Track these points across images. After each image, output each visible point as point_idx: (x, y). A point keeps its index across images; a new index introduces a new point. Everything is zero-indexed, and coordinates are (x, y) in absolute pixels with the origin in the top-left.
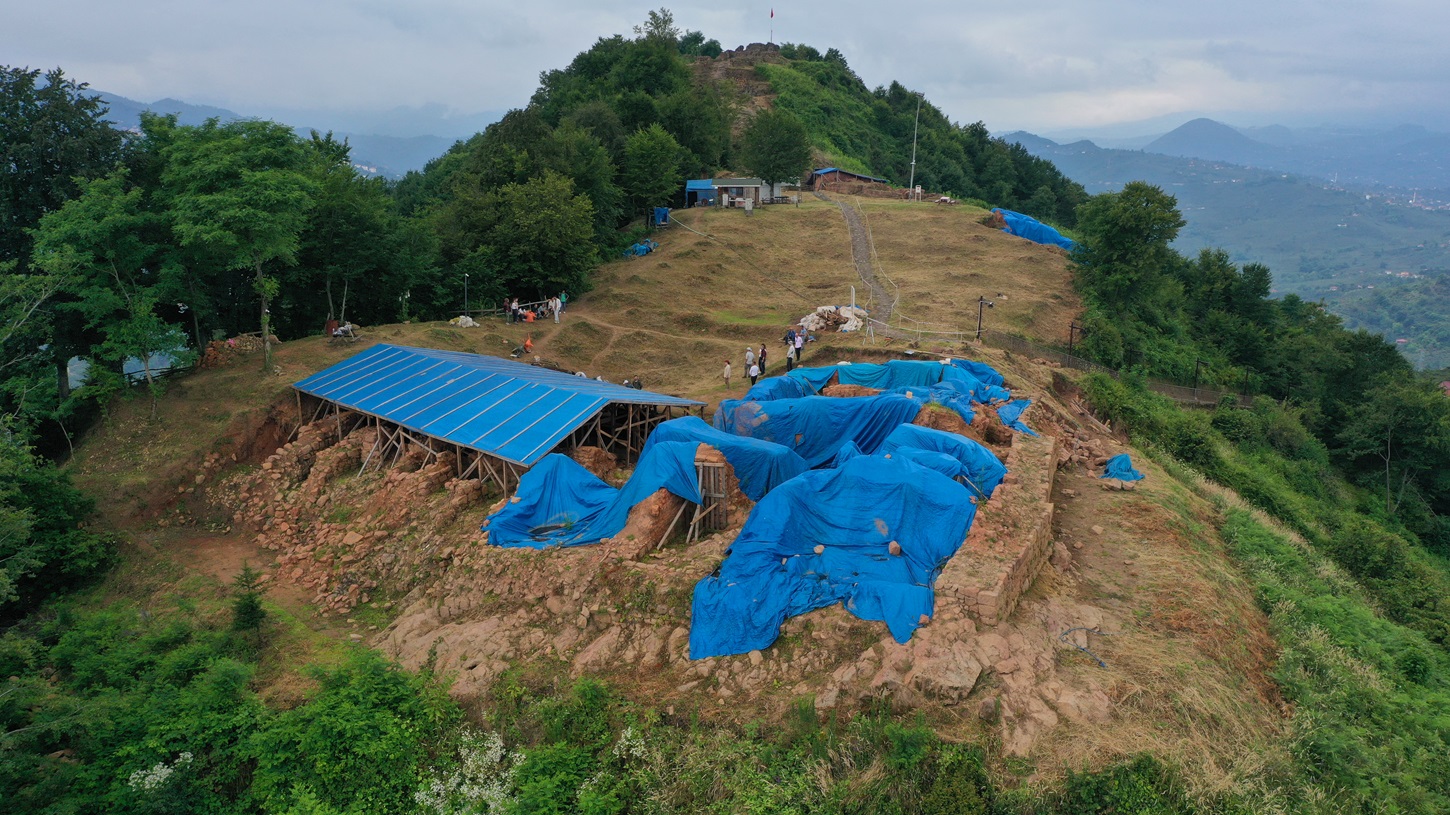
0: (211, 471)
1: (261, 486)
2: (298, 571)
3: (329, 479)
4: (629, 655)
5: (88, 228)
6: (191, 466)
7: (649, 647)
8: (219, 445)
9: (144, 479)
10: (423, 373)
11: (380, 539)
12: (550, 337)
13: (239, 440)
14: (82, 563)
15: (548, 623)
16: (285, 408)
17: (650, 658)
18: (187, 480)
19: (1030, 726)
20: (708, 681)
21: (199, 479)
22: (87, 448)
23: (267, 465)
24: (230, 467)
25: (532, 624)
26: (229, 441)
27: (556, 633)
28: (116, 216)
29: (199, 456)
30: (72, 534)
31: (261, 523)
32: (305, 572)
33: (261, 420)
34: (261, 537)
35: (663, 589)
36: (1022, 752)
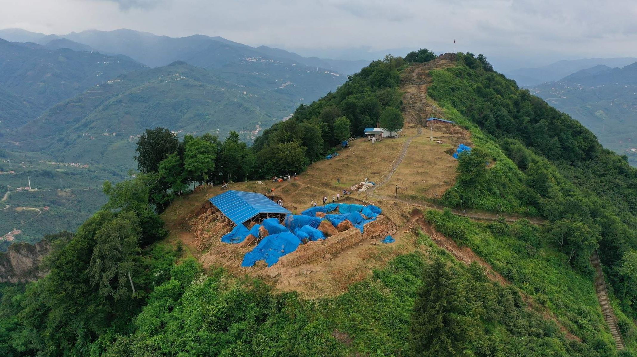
0: (190, 217)
1: (198, 222)
2: (197, 242)
3: (209, 222)
4: (233, 264)
5: (168, 165)
6: (185, 216)
7: (237, 263)
8: (192, 212)
9: (176, 218)
10: (233, 200)
11: (212, 237)
12: (282, 187)
13: (196, 211)
14: (160, 235)
15: (224, 257)
16: (207, 204)
17: (236, 266)
18: (184, 219)
19: (282, 284)
20: (242, 270)
21: (187, 219)
22: (167, 210)
23: (199, 218)
24: (193, 217)
25: (221, 257)
26: (194, 211)
27: (224, 259)
28: (173, 163)
29: (187, 214)
30: (159, 229)
31: (196, 230)
32: (198, 242)
33: (201, 207)
34: (195, 233)
35: (241, 253)
36: (278, 288)
